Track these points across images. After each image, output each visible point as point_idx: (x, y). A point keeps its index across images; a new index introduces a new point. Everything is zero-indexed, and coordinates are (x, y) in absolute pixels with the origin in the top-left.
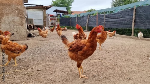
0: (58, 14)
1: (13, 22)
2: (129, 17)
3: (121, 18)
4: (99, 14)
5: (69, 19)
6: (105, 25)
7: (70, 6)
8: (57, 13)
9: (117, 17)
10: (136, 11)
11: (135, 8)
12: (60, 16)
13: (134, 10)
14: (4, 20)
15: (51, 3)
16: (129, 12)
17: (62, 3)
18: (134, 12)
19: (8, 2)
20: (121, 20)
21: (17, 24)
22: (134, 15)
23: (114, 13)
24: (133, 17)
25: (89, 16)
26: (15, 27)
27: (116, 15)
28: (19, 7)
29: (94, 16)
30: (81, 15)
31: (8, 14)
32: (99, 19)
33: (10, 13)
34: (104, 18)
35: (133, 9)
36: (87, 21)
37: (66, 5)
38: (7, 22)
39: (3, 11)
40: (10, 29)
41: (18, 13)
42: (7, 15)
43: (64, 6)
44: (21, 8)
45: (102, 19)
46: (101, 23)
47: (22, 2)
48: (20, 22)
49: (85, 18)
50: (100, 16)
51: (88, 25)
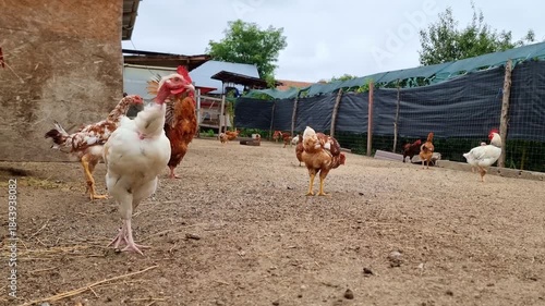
0: (228, 89)
1: (83, 97)
2: (488, 98)
3: (459, 100)
4: (377, 87)
5: (268, 104)
6: (400, 125)
7: (272, 63)
8: (226, 85)
9: (442, 99)
10: (512, 78)
11: (510, 66)
12: (235, 96)
13: (507, 74)
14: (52, 91)
15: (207, 49)
16: (487, 80)
17: (242, 50)
18: (507, 81)
19: (70, 30)
20: (457, 110)
21: (93, 107)
22: (505, 90)
23: (432, 84)
24: (501, 97)
25: (339, 94)
26: (87, 114)
27: (439, 91)
28: (106, 48)
29: (359, 95)
30: (311, 93)
31: (65, 70)
32: (377, 103)
33: (71, 67)
34: (397, 102)
35: (501, 70)
36: (335, 110)
37: (257, 57)
38: (60, 98)
39: (51, 58)
40: (70, 122)
41: (102, 66)
42: (62, 74)
43: (251, 62)
44: (113, 52)
45: (389, 106)
46: (382, 118)
47: (118, 32)
48: (104, 99)
49: (325, 103)
50: (381, 95)
51: (335, 125)
